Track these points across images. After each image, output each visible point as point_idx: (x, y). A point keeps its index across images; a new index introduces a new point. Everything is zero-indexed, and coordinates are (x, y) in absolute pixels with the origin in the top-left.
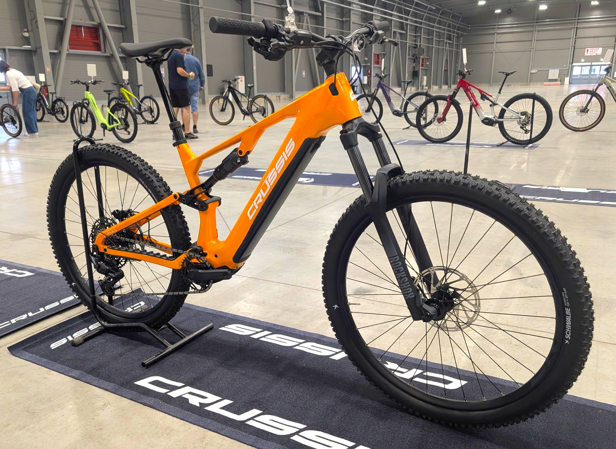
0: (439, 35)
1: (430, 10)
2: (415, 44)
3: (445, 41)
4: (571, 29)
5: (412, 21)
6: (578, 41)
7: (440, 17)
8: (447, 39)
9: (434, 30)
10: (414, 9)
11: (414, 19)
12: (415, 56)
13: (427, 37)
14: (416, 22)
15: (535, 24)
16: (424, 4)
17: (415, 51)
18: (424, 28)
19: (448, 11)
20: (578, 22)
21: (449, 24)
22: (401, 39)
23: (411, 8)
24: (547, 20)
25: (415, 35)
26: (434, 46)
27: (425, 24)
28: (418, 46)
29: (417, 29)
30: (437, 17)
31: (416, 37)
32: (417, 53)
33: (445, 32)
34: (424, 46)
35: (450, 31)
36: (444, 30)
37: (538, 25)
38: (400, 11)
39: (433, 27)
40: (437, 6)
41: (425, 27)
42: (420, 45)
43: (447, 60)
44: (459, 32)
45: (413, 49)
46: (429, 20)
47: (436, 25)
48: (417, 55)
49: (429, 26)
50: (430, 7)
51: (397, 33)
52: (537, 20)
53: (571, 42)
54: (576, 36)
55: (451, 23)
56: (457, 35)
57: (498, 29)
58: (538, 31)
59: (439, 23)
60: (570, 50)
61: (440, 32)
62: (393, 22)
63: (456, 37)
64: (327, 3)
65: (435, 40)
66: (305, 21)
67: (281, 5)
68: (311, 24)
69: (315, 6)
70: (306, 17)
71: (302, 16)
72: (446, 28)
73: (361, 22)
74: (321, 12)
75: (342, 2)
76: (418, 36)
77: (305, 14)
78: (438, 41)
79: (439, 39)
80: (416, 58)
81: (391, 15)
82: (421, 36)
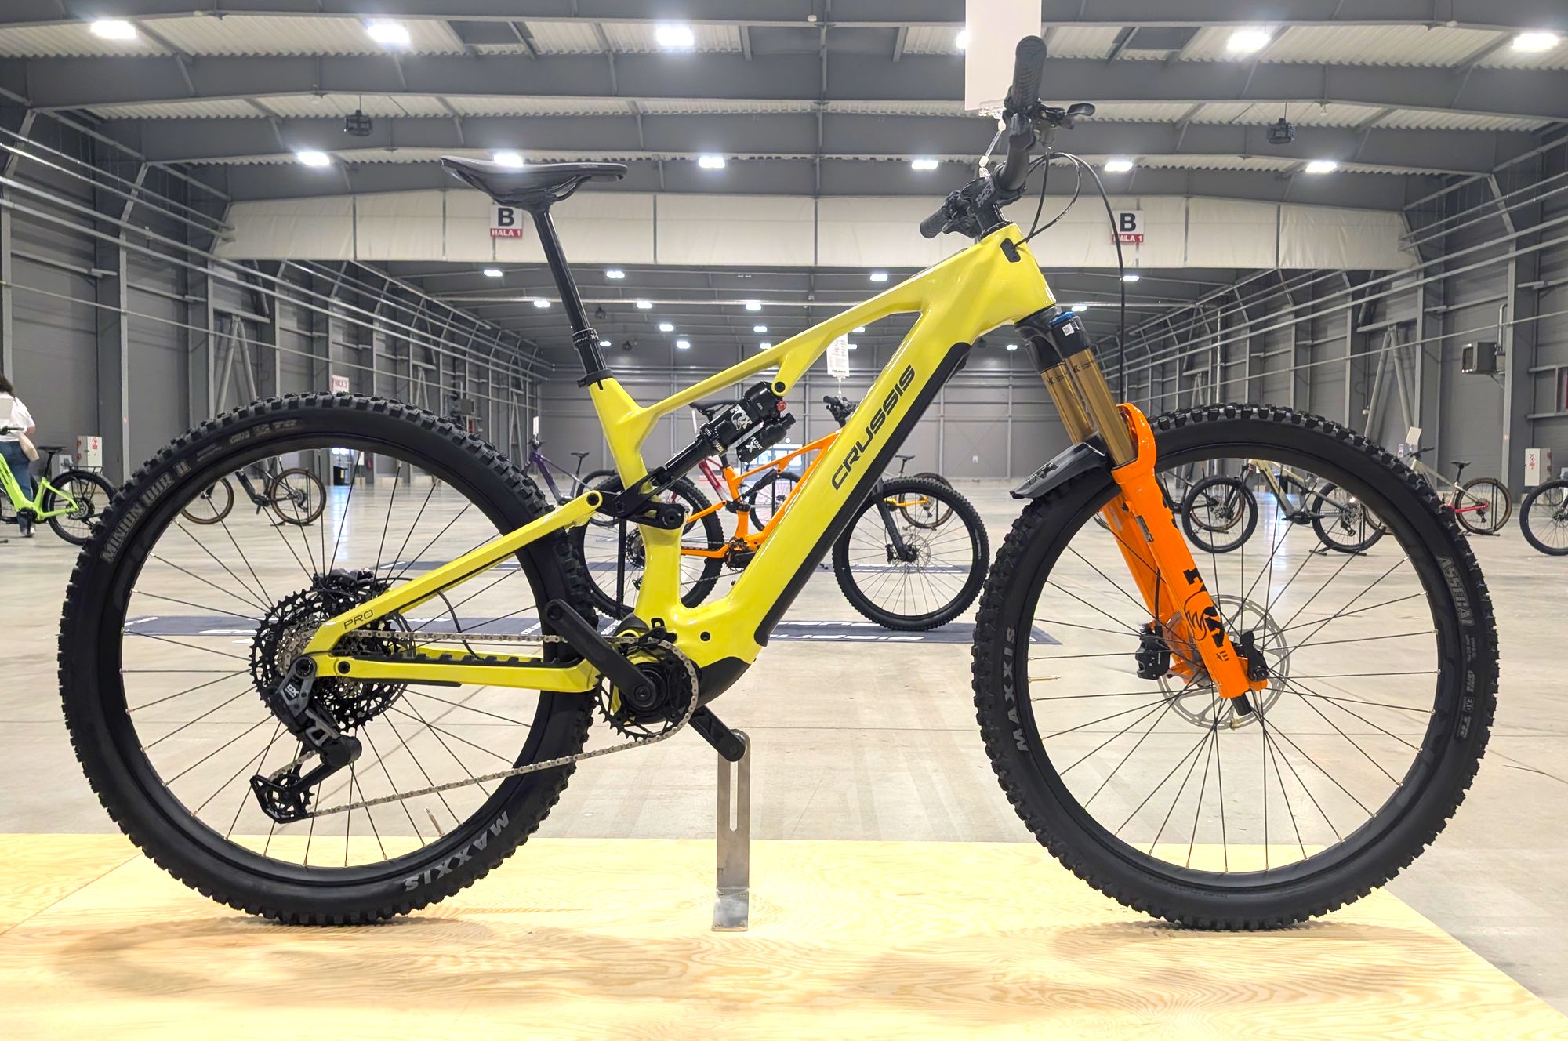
0: (498, 378)
1: (481, 329)
2: (454, 392)
3: (511, 389)
5: (445, 347)
7: (498, 345)
8: (513, 386)
9: (488, 369)
10: (451, 325)
11: (451, 344)
13: (477, 380)
14: (454, 350)
16: (469, 318)
17: (456, 406)
18: (471, 363)
19: (514, 334)
21: (516, 358)
22: (427, 381)
23: (445, 323)
24: (692, 367)
25: (453, 374)
26: (490, 397)
27: (471, 355)
28: (462, 397)
29: (456, 363)
30: (494, 343)
31: (454, 377)
32: (458, 409)
33: (510, 373)
34: (471, 396)
35: (516, 371)
36: (507, 369)
37: (679, 375)
38: (422, 325)
39: (487, 361)
40: (494, 325)
41: (471, 360)
42: (465, 395)
43: (515, 426)
44: (535, 375)
45: (451, 400)
46: (477, 347)
47: (490, 358)
48: (460, 412)
49: (478, 358)
50: (481, 326)
51: (420, 368)
52: (674, 365)
55: (518, 356)
56: (530, 380)
59: (497, 355)
61: (499, 372)
62: (411, 347)
63: (530, 383)
64: (280, 299)
65: (492, 387)
66: (235, 332)
67: (183, 295)
68: (247, 338)
69: (255, 303)
70: (237, 325)
71: (228, 321)
72: (510, 365)
73: (348, 342)
74: (268, 316)
75: (310, 300)
76: (459, 376)
77: (234, 318)
78: (498, 389)
79: (498, 384)
80: (459, 418)
81: (408, 333)
82: (465, 377)
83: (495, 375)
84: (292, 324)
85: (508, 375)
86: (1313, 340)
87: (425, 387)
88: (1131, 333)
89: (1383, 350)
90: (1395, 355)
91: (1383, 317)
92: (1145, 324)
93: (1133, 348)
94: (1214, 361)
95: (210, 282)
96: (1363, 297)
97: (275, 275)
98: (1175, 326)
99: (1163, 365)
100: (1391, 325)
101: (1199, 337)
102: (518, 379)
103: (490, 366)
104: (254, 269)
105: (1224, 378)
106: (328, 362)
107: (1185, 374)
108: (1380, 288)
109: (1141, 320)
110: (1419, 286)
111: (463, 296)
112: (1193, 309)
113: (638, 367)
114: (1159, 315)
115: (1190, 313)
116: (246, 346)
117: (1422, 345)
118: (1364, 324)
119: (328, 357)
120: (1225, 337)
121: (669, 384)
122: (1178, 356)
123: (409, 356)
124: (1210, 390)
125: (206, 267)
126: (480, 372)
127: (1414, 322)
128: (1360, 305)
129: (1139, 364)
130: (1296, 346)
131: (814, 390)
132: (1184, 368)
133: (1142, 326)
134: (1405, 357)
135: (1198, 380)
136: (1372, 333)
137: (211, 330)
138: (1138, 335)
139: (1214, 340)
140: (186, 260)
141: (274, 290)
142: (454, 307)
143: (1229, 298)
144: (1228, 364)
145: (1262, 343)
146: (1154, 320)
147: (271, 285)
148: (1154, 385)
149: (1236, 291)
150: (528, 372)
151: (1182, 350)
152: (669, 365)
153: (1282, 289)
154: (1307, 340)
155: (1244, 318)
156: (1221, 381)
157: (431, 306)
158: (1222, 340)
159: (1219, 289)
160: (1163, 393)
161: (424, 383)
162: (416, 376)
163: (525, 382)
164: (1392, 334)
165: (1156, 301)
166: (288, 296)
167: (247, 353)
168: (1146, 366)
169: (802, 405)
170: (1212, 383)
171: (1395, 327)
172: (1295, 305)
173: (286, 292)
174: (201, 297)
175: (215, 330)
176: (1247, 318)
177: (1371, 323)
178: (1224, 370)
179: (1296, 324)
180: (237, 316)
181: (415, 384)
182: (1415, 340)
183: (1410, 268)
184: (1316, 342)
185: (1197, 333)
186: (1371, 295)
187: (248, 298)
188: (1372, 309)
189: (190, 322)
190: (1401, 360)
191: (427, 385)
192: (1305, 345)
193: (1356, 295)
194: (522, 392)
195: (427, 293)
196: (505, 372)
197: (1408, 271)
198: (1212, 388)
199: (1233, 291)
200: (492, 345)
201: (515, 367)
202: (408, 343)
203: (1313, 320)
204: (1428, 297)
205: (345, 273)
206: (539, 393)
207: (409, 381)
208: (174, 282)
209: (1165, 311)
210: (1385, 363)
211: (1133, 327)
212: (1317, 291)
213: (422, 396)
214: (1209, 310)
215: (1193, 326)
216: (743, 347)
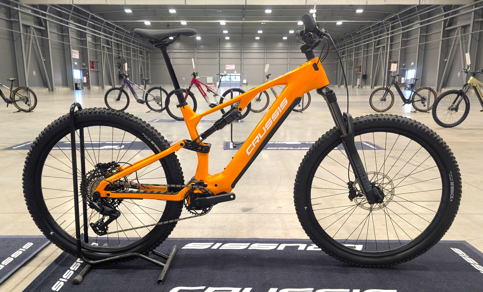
0: (134, 51)
1: (127, 33)
2: (119, 56)
3: (139, 55)
4: (216, 52)
5: (114, 39)
6: (221, 60)
7: (134, 39)
8: (140, 54)
9: (130, 48)
10: (115, 31)
11: (116, 38)
12: (119, 64)
13: (126, 52)
14: (117, 40)
15: (195, 48)
16: (122, 29)
17: (119, 61)
18: (124, 46)
20: (219, 49)
21: (140, 44)
22: (108, 52)
23: (113, 30)
24: (202, 46)
25: (117, 49)
26: (132, 58)
27: (124, 42)
28: (121, 57)
29: (119, 45)
30: (132, 38)
31: (118, 51)
32: (120, 62)
34: (124, 57)
35: (141, 48)
36: (137, 47)
38: (105, 31)
39: (130, 45)
40: (131, 31)
41: (124, 44)
42: (122, 57)
43: (141, 68)
44: (147, 49)
45: (117, 59)
46: (126, 39)
47: (131, 43)
48: (121, 63)
49: (127, 44)
50: (126, 32)
51: (105, 47)
52: (196, 45)
53: (217, 60)
54: (219, 57)
55: (141, 43)
56: (146, 52)
57: (173, 50)
58: (197, 52)
59: (134, 42)
60: (217, 65)
61: (134, 49)
62: (101, 39)
64: (49, 21)
65: (132, 54)
66: (32, 33)
67: (10, 19)
68: (37, 35)
69: (39, 22)
70: (32, 30)
71: (29, 28)
72: (138, 46)
73: (78, 37)
74: (45, 27)
75: (61, 21)
76: (120, 50)
77: (31, 27)
78: (135, 55)
79: (135, 53)
80: (121, 65)
81: (100, 34)
82: (122, 50)
83: (133, 50)
84: (55, 31)
85: (138, 50)
86: (427, 33)
87: (107, 54)
88: (357, 33)
89: (455, 36)
90: (460, 38)
91: (456, 23)
92: (362, 29)
93: (358, 38)
94: (387, 42)
95: (20, 13)
96: (449, 16)
97: (46, 11)
98: (373, 30)
99: (368, 44)
100: (459, 27)
101: (382, 34)
102: (141, 51)
103: (131, 46)
104: (37, 9)
105: (391, 48)
106: (70, 45)
107: (376, 47)
108: (455, 13)
109: (361, 28)
110: (472, 11)
111: (119, 20)
112: (380, 23)
113: (183, 46)
114: (368, 25)
115: (379, 24)
116: (37, 38)
117: (472, 34)
118: (448, 26)
119: (69, 43)
120: (392, 33)
121: (194, 52)
122: (374, 40)
123: (101, 43)
124: (385, 53)
125: (17, 7)
126: (127, 49)
127: (469, 25)
128: (447, 19)
129: (359, 44)
130: (420, 36)
131: (244, 54)
132: (376, 45)
133: (361, 30)
134: (463, 39)
135: (381, 49)
136: (451, 31)
137: (22, 32)
138: (359, 33)
139: (388, 34)
140: (10, 5)
141: (46, 17)
142: (116, 25)
143: (395, 18)
144: (392, 43)
145: (406, 35)
146: (366, 27)
147: (45, 15)
148: (364, 51)
149: (398, 16)
150: (145, 48)
151: (375, 38)
152: (194, 45)
153: (416, 14)
154: (425, 33)
155: (400, 26)
156: (390, 49)
157: (108, 24)
158: (391, 34)
159: (391, 15)
160: (367, 54)
161: (107, 52)
162: (104, 50)
163: (144, 52)
164: (459, 30)
165: (368, 20)
166: (52, 19)
167: (37, 41)
168: (362, 44)
169: (240, 60)
170: (386, 50)
171: (460, 28)
172: (421, 20)
173: (51, 18)
174: (17, 19)
175: (24, 32)
176: (401, 26)
177: (450, 26)
178: (391, 45)
179: (421, 27)
180: (32, 27)
181: (104, 53)
182: (469, 32)
183: (470, 4)
184: (428, 34)
185: (382, 32)
186: (451, 15)
187: (36, 20)
188: (452, 20)
189: (13, 29)
190: (462, 40)
191: (108, 54)
192: (423, 35)
193: (446, 16)
194: (143, 56)
195: (105, 19)
196: (136, 48)
197: (469, 5)
198: (386, 52)
199: (397, 16)
200: (131, 39)
201: (140, 47)
202: (100, 38)
203: (427, 26)
204: (476, 15)
205: (73, 11)
206: (149, 56)
207: (101, 52)
208: (5, 14)
209: (370, 24)
210: (455, 41)
211: (358, 30)
212: (429, 15)
213: (107, 57)
214: (387, 23)
215: (380, 29)
216: (219, 39)
